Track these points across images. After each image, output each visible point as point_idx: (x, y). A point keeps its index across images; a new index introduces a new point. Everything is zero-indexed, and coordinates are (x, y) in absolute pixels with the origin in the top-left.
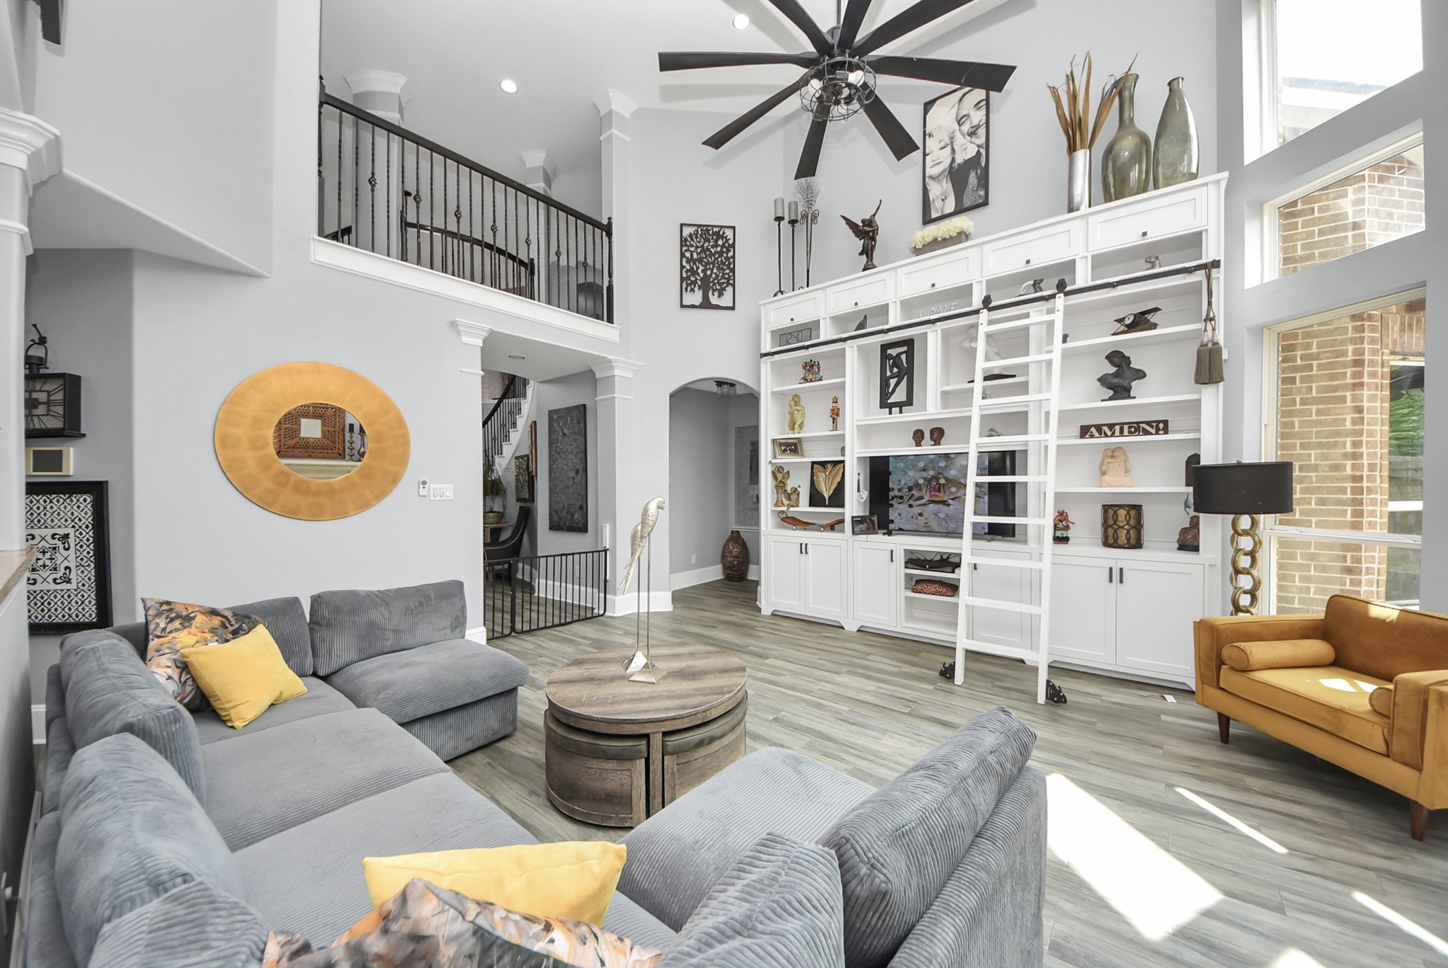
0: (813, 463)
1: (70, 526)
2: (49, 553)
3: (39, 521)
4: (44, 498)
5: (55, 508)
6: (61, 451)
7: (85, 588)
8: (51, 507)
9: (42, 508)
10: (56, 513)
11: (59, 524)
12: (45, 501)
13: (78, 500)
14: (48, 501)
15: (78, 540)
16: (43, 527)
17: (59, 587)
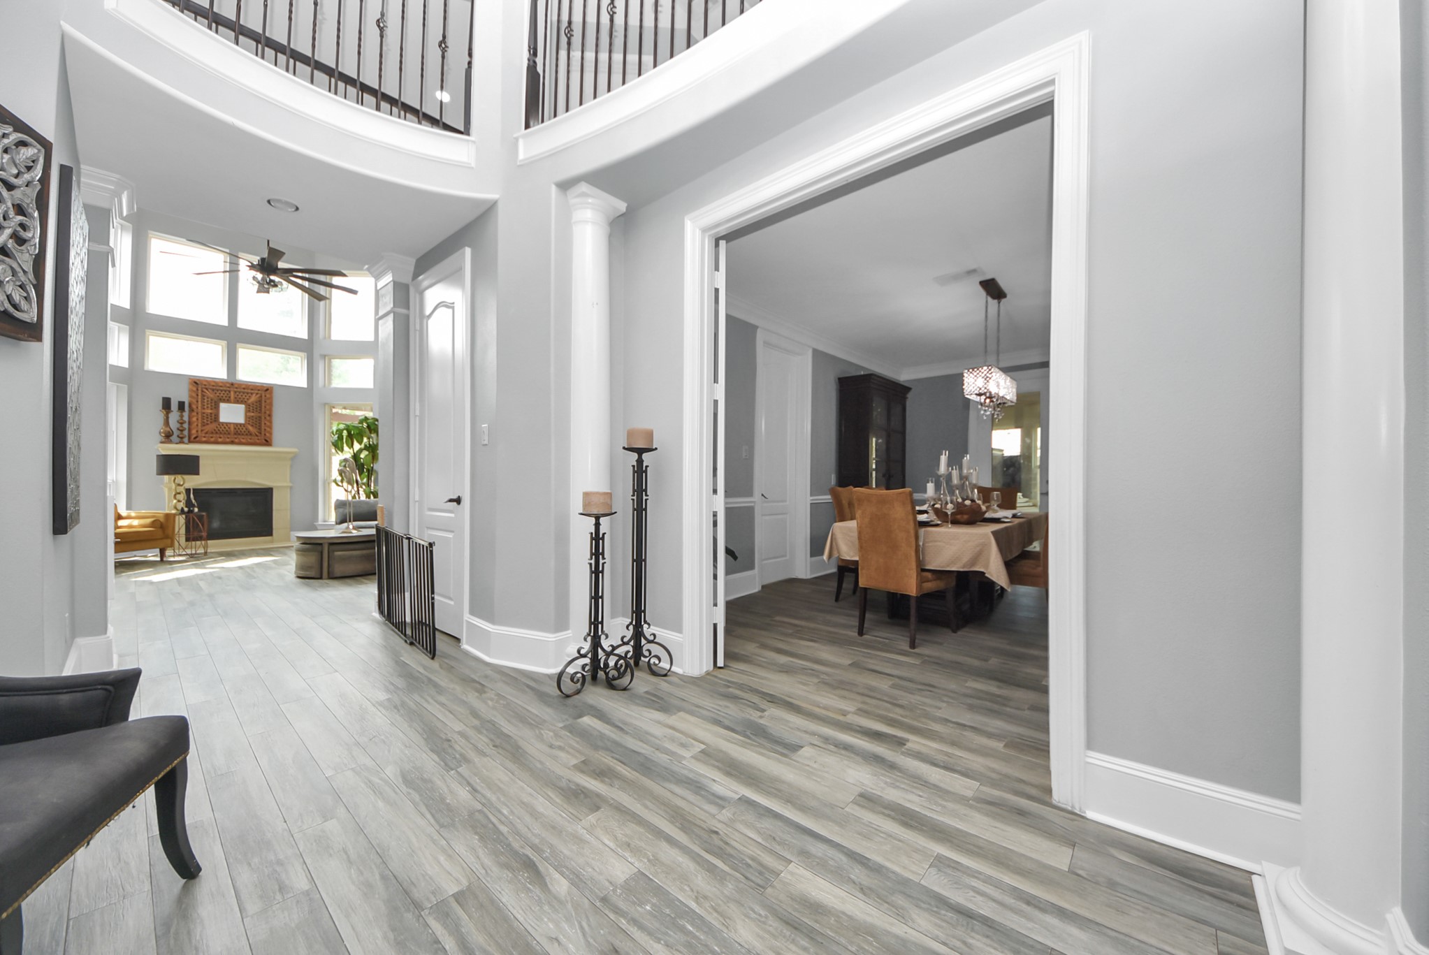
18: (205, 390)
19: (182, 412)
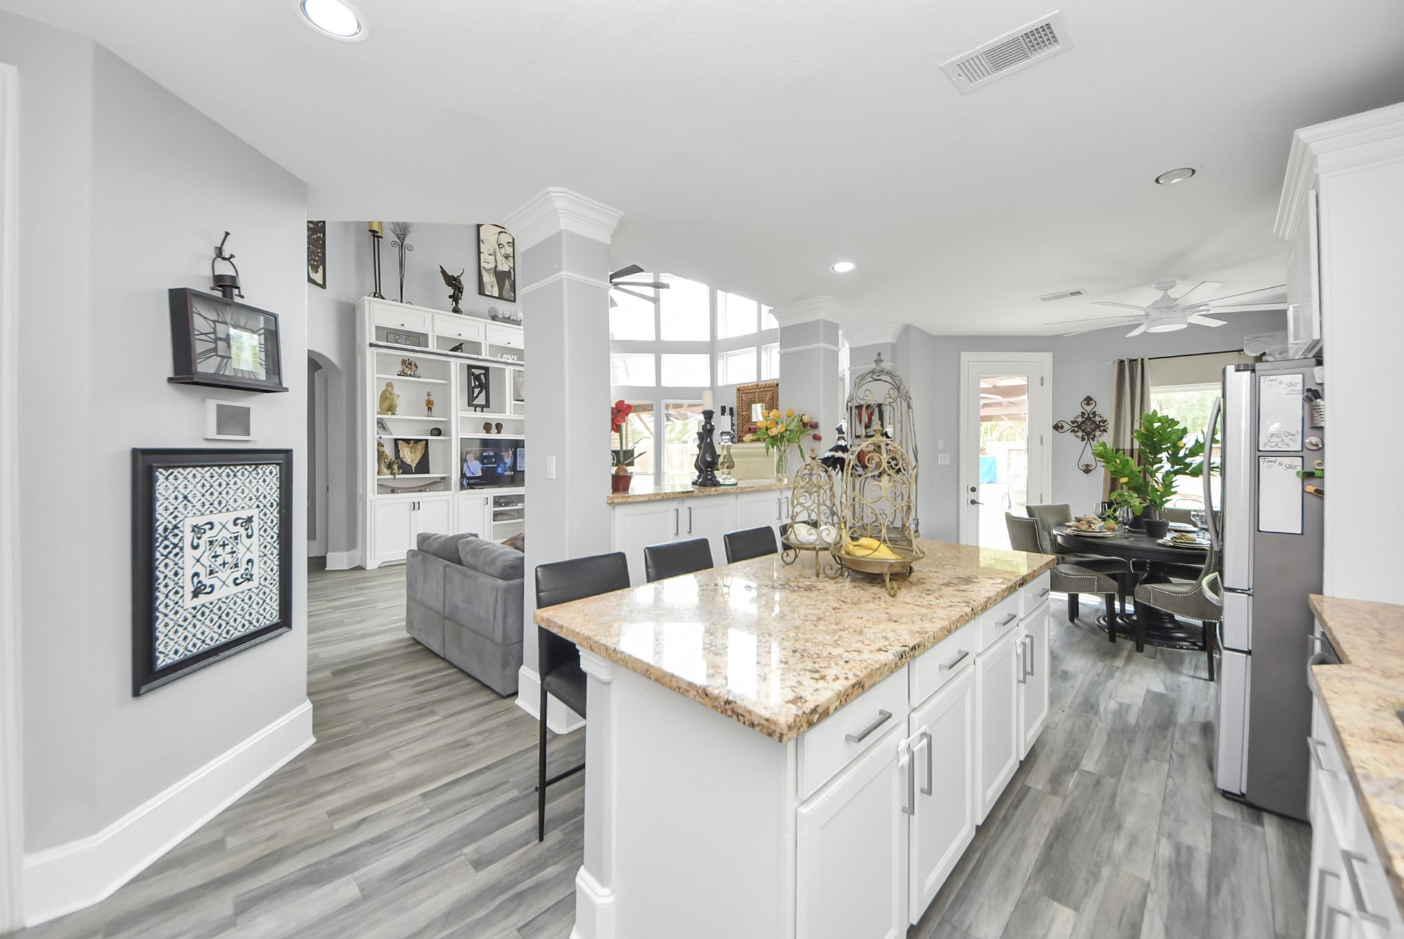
0: (396, 440)
1: (255, 506)
2: (230, 546)
3: (220, 503)
4: (228, 470)
5: (239, 483)
6: (248, 409)
7: (268, 582)
8: (235, 483)
9: (224, 485)
10: (240, 490)
11: (243, 505)
12: (228, 476)
13: (264, 473)
14: (232, 474)
15: (262, 522)
16: (224, 510)
17: (240, 588)
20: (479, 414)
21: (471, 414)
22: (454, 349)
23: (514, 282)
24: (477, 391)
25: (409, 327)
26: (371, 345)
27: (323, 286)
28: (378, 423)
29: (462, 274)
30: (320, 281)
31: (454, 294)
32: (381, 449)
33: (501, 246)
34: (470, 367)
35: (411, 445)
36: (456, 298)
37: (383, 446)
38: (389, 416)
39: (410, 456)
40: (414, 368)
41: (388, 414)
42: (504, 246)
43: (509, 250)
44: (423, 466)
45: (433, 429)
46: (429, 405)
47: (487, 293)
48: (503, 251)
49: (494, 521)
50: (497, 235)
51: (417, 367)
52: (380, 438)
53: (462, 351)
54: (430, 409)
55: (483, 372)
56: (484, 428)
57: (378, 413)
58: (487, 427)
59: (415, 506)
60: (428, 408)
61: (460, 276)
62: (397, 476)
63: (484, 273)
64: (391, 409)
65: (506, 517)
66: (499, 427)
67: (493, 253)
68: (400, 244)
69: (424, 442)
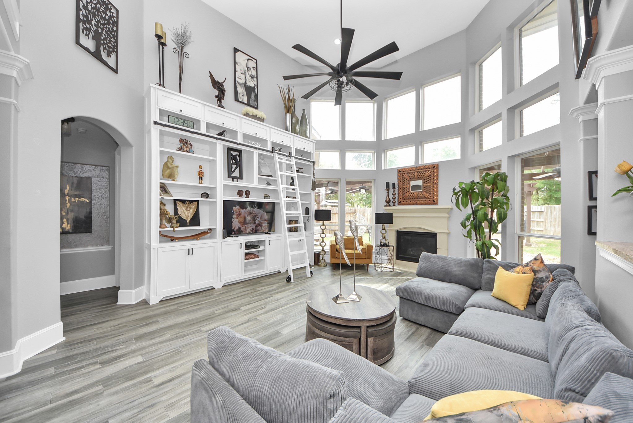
0: (175, 201)
18: (404, 174)
19: (394, 189)
20: (235, 183)
21: (230, 182)
22: (220, 134)
23: (257, 95)
24: (234, 167)
25: (186, 113)
26: (155, 123)
27: (116, 71)
28: (161, 187)
29: (224, 81)
30: (113, 65)
31: (218, 95)
32: (163, 207)
33: (249, 69)
34: (230, 149)
35: (187, 205)
36: (220, 98)
37: (165, 205)
38: (170, 182)
39: (186, 213)
40: (189, 146)
41: (169, 180)
42: (250, 69)
43: (254, 73)
44: (195, 220)
45: (202, 194)
46: (201, 175)
47: (240, 100)
48: (250, 73)
49: (245, 259)
50: (246, 61)
51: (191, 146)
52: (163, 198)
53: (224, 136)
54: (201, 178)
55: (238, 154)
56: (238, 194)
57: (161, 179)
58: (240, 193)
59: (190, 252)
60: (200, 177)
61: (223, 82)
62: (176, 229)
63: (238, 86)
64: (171, 176)
65: (252, 256)
66: (248, 194)
67: (244, 73)
68: (180, 52)
69: (196, 203)
